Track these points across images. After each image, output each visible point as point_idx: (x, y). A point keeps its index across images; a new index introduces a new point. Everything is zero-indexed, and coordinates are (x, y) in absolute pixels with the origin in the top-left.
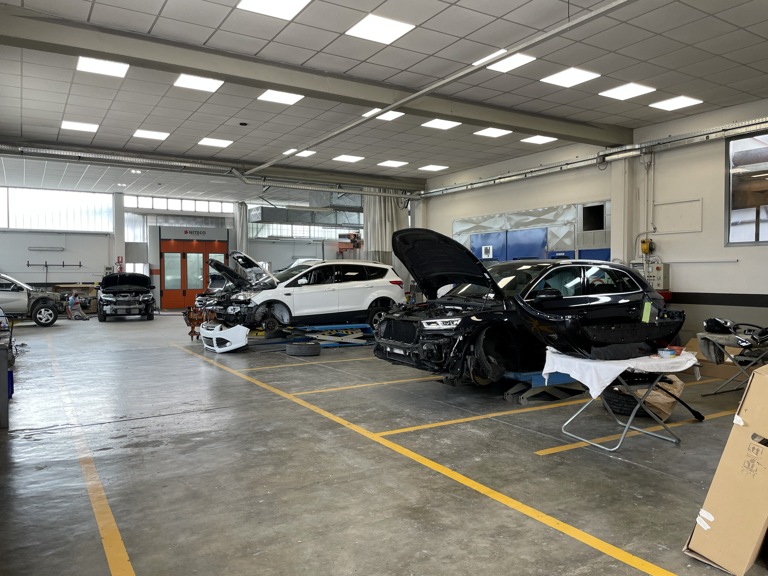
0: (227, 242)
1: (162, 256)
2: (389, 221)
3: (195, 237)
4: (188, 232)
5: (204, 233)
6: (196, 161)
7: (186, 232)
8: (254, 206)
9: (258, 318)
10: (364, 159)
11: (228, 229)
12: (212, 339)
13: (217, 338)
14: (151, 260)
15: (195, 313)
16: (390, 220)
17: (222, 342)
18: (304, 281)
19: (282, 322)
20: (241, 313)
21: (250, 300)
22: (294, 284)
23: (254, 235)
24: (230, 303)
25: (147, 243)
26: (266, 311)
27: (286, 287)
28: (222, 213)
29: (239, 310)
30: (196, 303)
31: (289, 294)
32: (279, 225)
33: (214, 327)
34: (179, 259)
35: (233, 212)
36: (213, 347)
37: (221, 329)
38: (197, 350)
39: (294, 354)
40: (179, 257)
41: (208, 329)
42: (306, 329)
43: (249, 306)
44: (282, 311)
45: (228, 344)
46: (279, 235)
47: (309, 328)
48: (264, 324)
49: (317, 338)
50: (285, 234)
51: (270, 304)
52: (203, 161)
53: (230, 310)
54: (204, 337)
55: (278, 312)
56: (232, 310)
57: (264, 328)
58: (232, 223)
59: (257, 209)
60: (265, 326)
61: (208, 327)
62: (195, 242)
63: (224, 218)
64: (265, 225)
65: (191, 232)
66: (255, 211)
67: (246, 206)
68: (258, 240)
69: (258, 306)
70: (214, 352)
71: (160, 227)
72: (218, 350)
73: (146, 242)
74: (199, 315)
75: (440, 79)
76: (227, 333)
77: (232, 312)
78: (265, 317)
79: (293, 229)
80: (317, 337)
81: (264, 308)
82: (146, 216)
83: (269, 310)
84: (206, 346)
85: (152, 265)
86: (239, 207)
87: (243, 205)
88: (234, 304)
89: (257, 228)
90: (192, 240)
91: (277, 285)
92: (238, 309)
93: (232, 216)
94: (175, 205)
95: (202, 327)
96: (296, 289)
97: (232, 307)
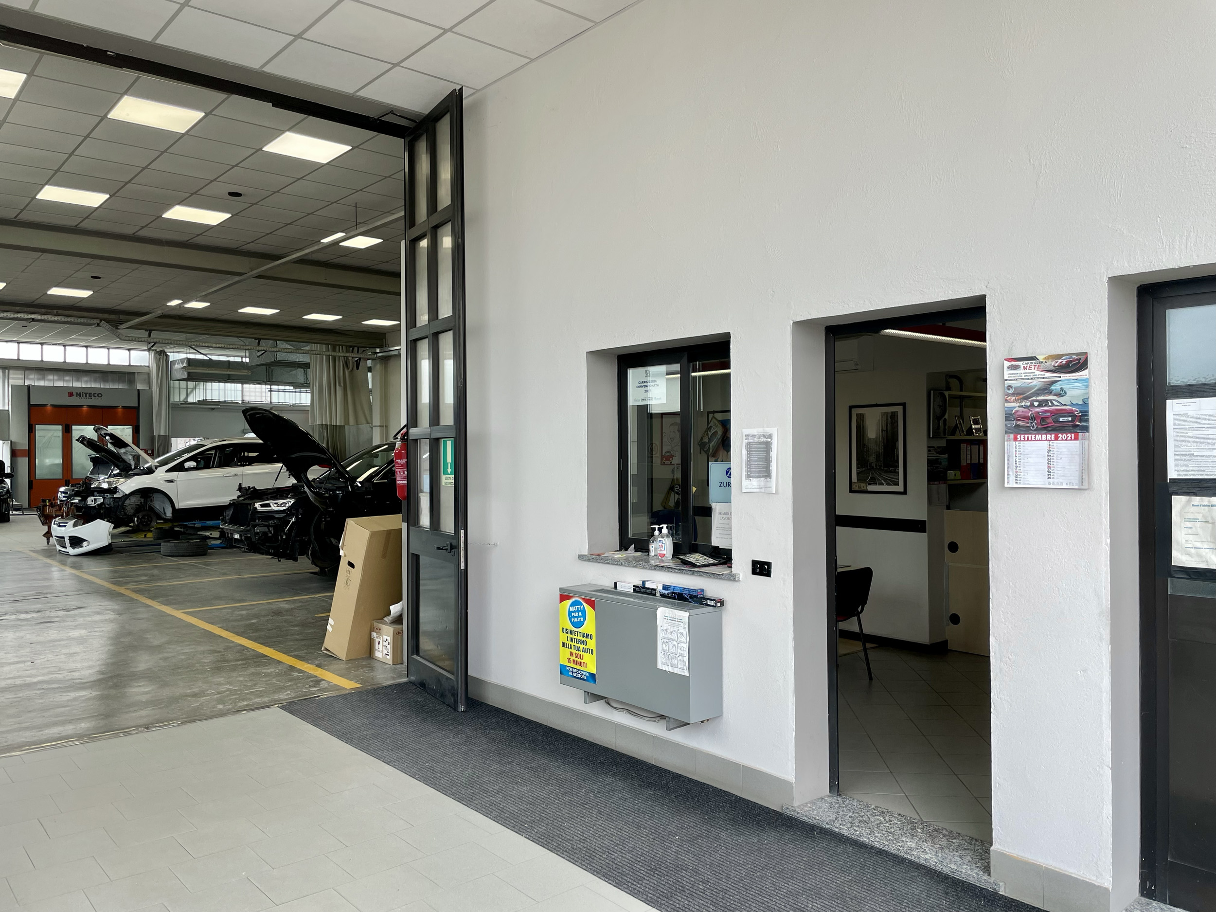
0: (137, 409)
1: (31, 430)
2: (340, 385)
3: (84, 402)
4: (75, 394)
5: (100, 395)
6: (50, 311)
7: (71, 394)
8: (178, 356)
9: (130, 511)
10: (278, 312)
11: (138, 390)
12: (63, 538)
13: (70, 537)
14: (14, 437)
15: (52, 507)
16: (342, 384)
17: (76, 541)
18: (192, 464)
19: (165, 517)
20: (105, 505)
21: (116, 488)
22: (180, 468)
23: (182, 399)
24: (90, 492)
25: (8, 411)
26: (141, 503)
27: (167, 471)
28: (130, 365)
29: (102, 501)
30: (59, 495)
31: (171, 481)
32: (222, 385)
33: (67, 523)
34: (60, 434)
35: (148, 365)
36: (66, 548)
37: (75, 525)
38: (49, 553)
39: (168, 554)
40: (60, 430)
41: (60, 526)
42: (195, 524)
43: (115, 496)
44: (163, 503)
45: (85, 544)
46: (222, 399)
47: (198, 524)
48: (136, 519)
49: (211, 536)
50: (230, 398)
51: (146, 493)
52: (60, 312)
53: (90, 501)
54: (56, 536)
55: (158, 504)
56: (92, 501)
57: (136, 523)
58: (147, 381)
59: (182, 361)
60: (137, 521)
61: (59, 523)
62: (85, 409)
63: (134, 373)
64: (199, 384)
65: (78, 395)
66: (178, 363)
67: (167, 356)
68: (186, 405)
69: (126, 497)
70: (67, 554)
71: (29, 387)
72: (72, 551)
73: (6, 408)
74: (57, 510)
75: (297, 250)
76: (82, 531)
77: (93, 504)
78: (139, 509)
79: (244, 389)
80: (211, 534)
81: (139, 498)
82: (7, 371)
83: (144, 501)
84: (59, 548)
85: (15, 442)
86: (156, 358)
87: (162, 355)
88: (95, 493)
89: (187, 388)
90: (81, 406)
91: (154, 469)
92: (100, 500)
93: (145, 370)
94: (53, 354)
95: (54, 524)
96: (182, 474)
97: (92, 498)
